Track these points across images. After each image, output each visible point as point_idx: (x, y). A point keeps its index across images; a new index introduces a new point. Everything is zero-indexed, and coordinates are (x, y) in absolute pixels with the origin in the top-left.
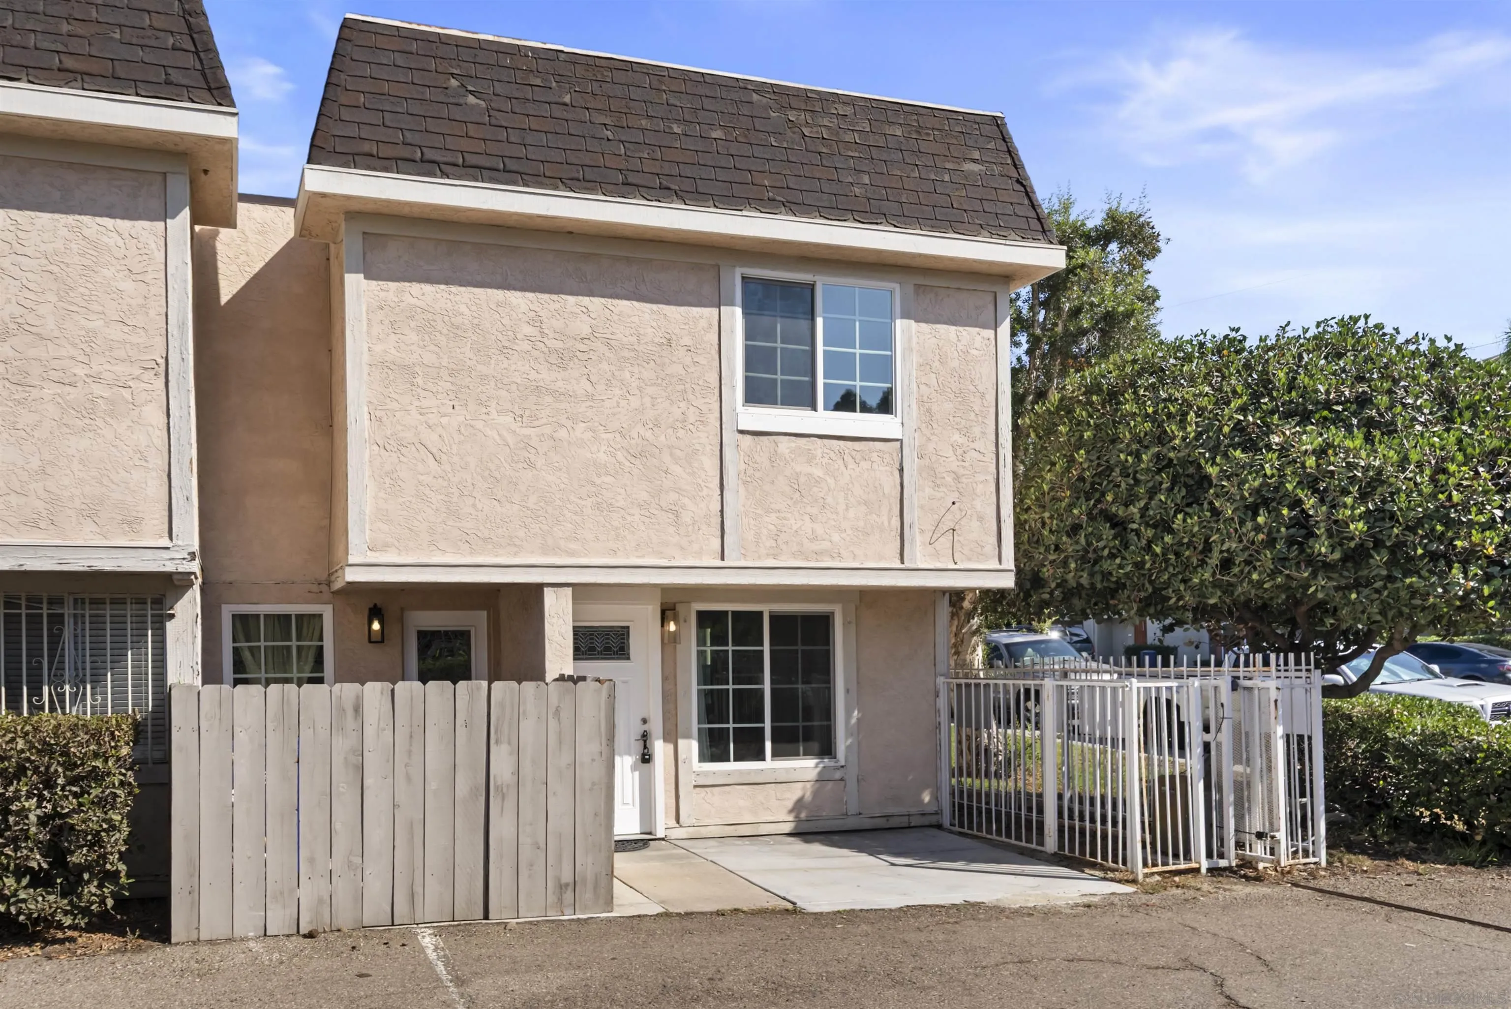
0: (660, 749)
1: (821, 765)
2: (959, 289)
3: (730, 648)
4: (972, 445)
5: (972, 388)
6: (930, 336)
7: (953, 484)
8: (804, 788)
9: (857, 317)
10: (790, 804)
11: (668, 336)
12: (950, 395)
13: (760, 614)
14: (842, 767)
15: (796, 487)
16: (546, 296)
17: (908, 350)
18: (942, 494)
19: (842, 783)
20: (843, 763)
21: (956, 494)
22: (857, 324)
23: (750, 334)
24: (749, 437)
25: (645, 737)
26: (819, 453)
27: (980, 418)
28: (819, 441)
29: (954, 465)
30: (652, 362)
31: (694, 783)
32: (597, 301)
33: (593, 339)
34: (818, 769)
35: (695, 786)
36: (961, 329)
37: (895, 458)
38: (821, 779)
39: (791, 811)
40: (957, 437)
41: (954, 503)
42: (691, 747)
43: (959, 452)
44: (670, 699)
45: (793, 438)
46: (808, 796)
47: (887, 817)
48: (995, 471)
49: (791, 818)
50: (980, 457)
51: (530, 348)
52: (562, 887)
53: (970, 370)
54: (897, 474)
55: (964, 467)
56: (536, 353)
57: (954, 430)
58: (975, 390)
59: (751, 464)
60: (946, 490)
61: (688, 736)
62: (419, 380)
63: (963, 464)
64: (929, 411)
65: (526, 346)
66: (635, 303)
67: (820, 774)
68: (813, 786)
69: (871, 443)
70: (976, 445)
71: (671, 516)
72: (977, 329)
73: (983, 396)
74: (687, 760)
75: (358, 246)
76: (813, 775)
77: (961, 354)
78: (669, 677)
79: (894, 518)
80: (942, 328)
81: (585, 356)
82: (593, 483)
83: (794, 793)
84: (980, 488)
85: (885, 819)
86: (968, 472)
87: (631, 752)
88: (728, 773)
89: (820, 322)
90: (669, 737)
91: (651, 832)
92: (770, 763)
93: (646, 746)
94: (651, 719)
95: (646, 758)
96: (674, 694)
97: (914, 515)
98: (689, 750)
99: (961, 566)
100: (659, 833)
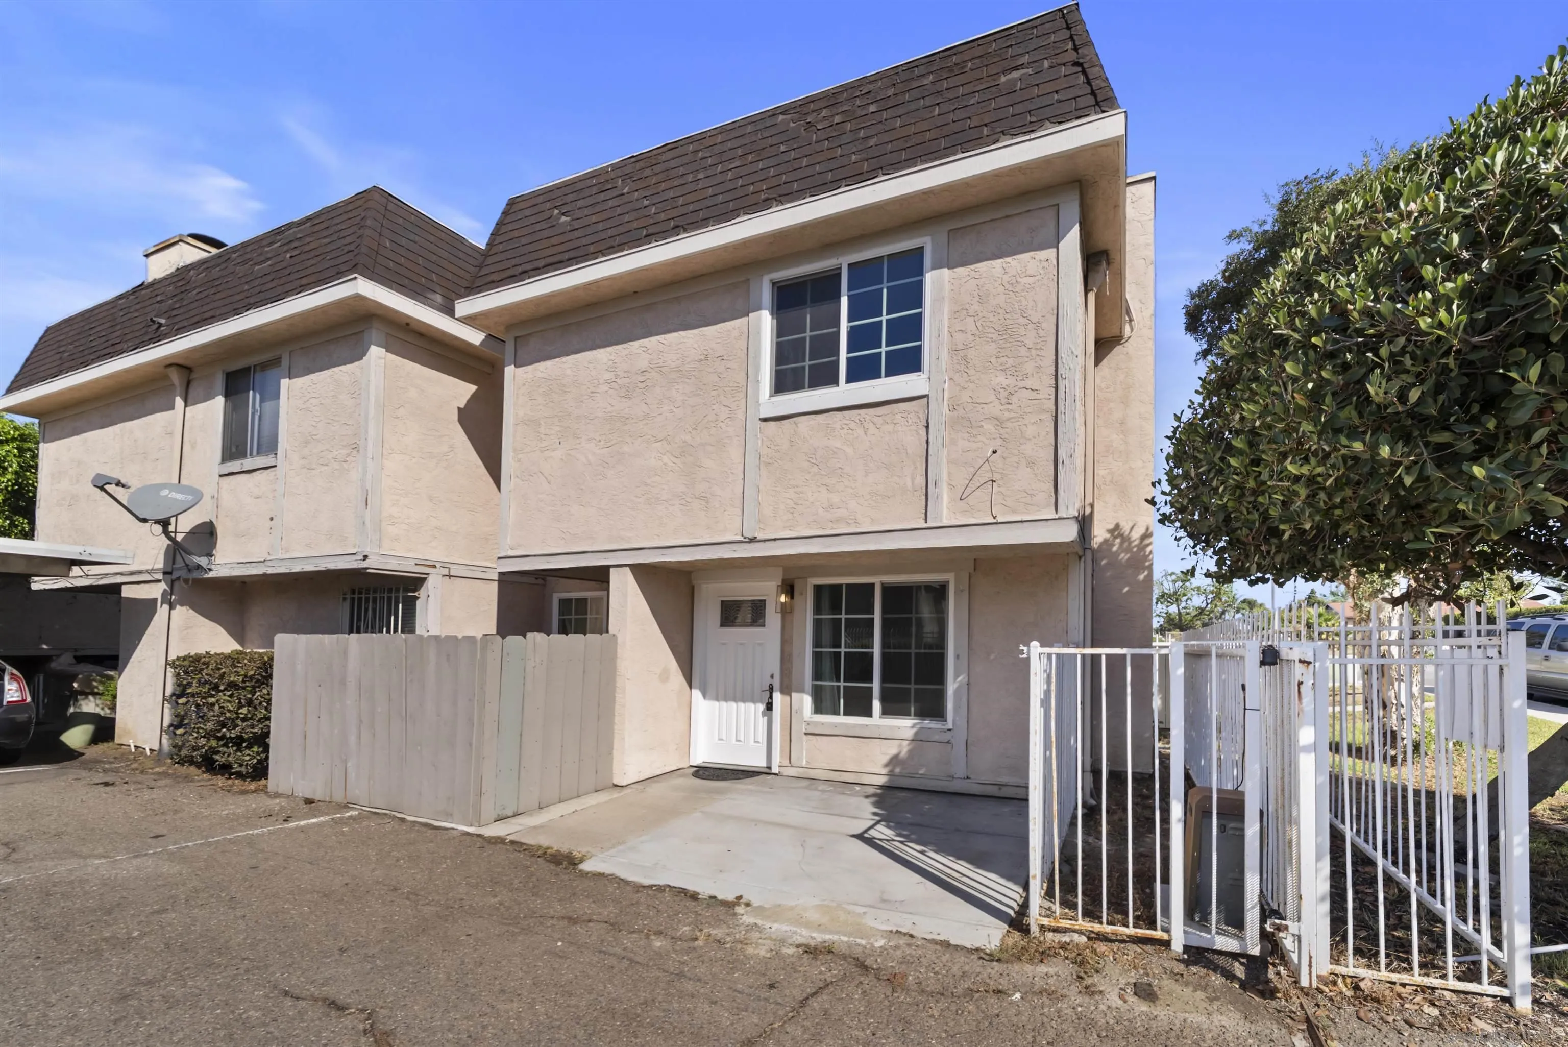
0: (777, 697)
1: (918, 726)
2: (1007, 217)
3: (843, 616)
4: (1021, 384)
5: (1022, 321)
6: (968, 278)
7: (993, 430)
8: (900, 746)
9: (885, 285)
10: (885, 759)
11: (705, 352)
12: (990, 336)
13: (872, 586)
14: (950, 730)
15: (814, 461)
16: (620, 347)
17: (938, 300)
18: (979, 445)
19: (950, 746)
20: (950, 726)
21: (999, 442)
22: (885, 291)
23: (781, 331)
24: (772, 423)
25: (771, 689)
26: (838, 426)
27: (1034, 352)
28: (838, 414)
29: (995, 409)
30: (693, 378)
31: (804, 731)
32: (654, 339)
33: (650, 370)
34: (914, 730)
35: (806, 734)
36: (1008, 259)
37: (921, 416)
38: (916, 739)
39: (886, 765)
40: (1001, 379)
41: (995, 452)
42: (807, 701)
43: (1004, 394)
44: (786, 659)
45: (813, 416)
46: (904, 754)
47: (1001, 785)
48: (1054, 408)
49: (885, 771)
50: (1033, 395)
51: (607, 389)
53: (1020, 301)
54: (923, 432)
55: (1009, 410)
56: (611, 391)
57: (998, 373)
58: (1026, 321)
59: (773, 447)
60: (985, 440)
61: (801, 690)
62: (542, 430)
63: (1010, 407)
64: (965, 358)
65: (605, 388)
66: (681, 333)
67: (916, 734)
68: (909, 745)
69: (895, 406)
70: (1028, 383)
71: (703, 503)
72: (1032, 254)
73: (1038, 325)
74: (800, 710)
76: (910, 734)
77: (1007, 286)
78: (786, 642)
79: (918, 477)
80: (982, 266)
81: (643, 385)
82: (646, 485)
83: (892, 749)
84: (1030, 431)
85: (997, 787)
86: (1015, 415)
87: (762, 702)
88: (836, 726)
89: (844, 301)
90: (786, 690)
91: (770, 768)
92: (877, 720)
93: (771, 697)
94: (772, 676)
95: (769, 707)
96: (790, 655)
97: (941, 469)
98: (802, 701)
99: (1000, 519)
100: (775, 770)
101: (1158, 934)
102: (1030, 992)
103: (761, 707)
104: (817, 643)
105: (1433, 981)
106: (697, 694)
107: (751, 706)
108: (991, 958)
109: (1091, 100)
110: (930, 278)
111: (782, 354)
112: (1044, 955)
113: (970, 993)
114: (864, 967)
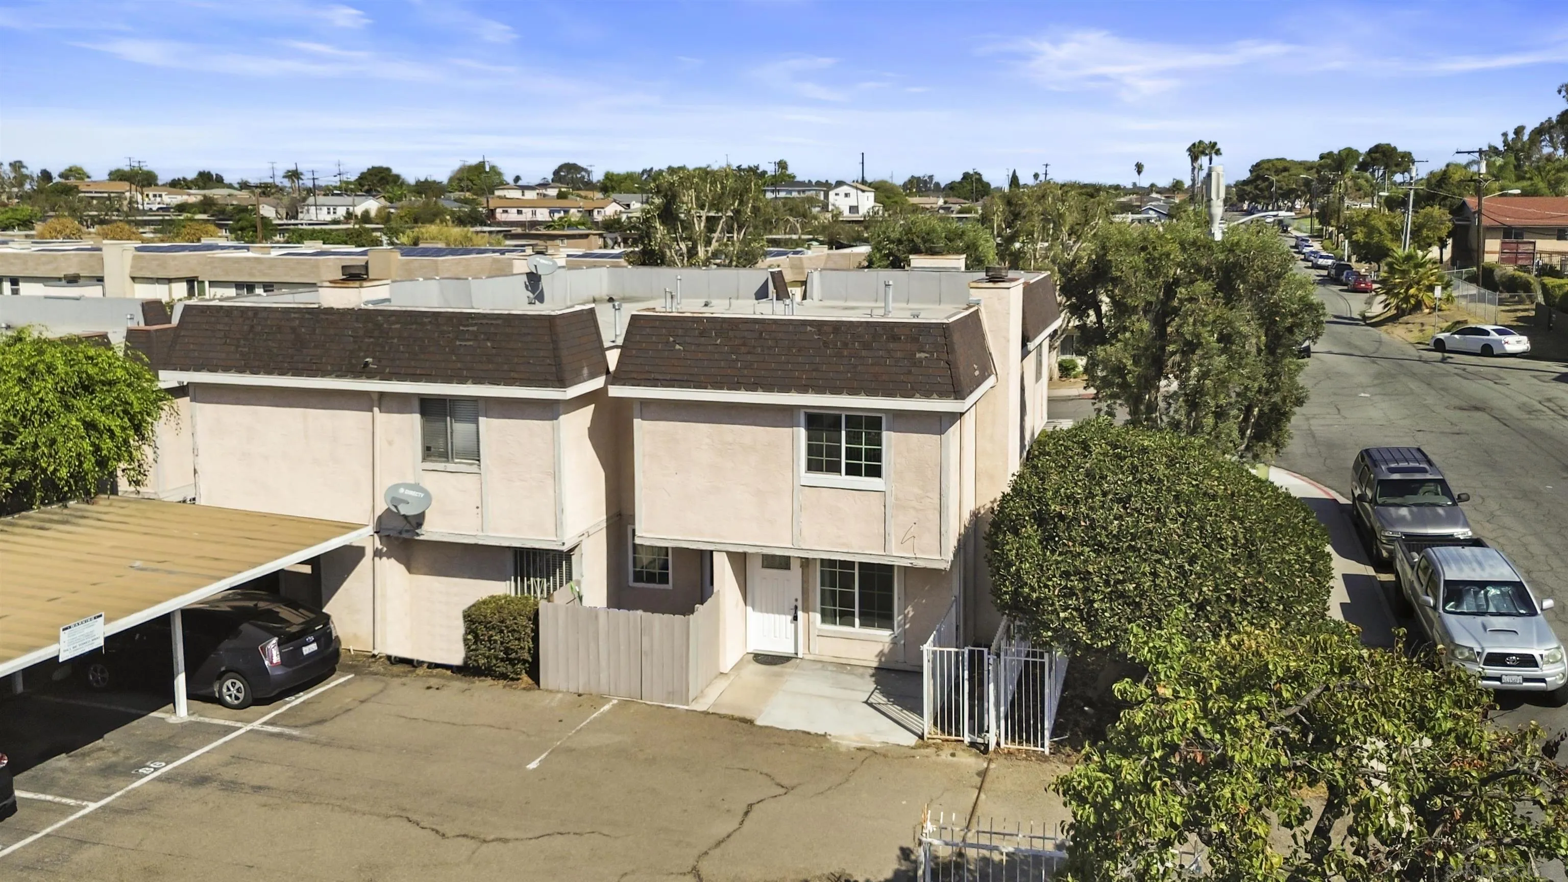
0: (800, 614)
2: (920, 415)
3: (838, 570)
4: (926, 494)
5: (927, 465)
6: (902, 438)
7: (913, 512)
9: (864, 430)
11: (768, 441)
12: (913, 469)
14: (896, 637)
15: (830, 512)
17: (889, 445)
18: (908, 519)
19: (897, 645)
20: (896, 635)
21: (917, 519)
22: (863, 433)
23: (809, 438)
24: (807, 488)
25: (796, 607)
26: (842, 497)
27: (931, 481)
28: (842, 491)
29: (915, 504)
31: (818, 632)
35: (818, 635)
36: (920, 435)
37: (882, 500)
38: (894, 642)
40: (917, 490)
41: (915, 523)
42: (818, 616)
43: (918, 497)
44: (805, 592)
45: (829, 489)
46: (886, 650)
48: (939, 508)
49: (877, 659)
50: (930, 501)
52: (669, 693)
53: (926, 456)
54: (882, 508)
57: (916, 487)
59: (808, 501)
60: (911, 517)
61: (815, 611)
62: (663, 462)
63: (921, 504)
64: (903, 477)
67: (893, 639)
68: (889, 645)
69: (870, 492)
71: (769, 523)
72: (930, 435)
74: (814, 622)
75: (639, 406)
77: (919, 447)
79: (881, 530)
80: (908, 435)
83: (878, 648)
84: (931, 516)
86: (923, 507)
87: (789, 614)
88: (835, 632)
89: (843, 433)
90: (806, 610)
91: (797, 654)
92: (857, 629)
93: (796, 613)
94: (796, 600)
95: (795, 618)
96: (808, 590)
97: (892, 529)
98: (815, 617)
99: (918, 556)
100: (800, 656)
101: (961, 738)
102: (922, 756)
103: (790, 618)
104: (822, 584)
105: (1036, 749)
106: (749, 609)
107: (783, 617)
108: (912, 748)
109: (951, 388)
110: (885, 435)
111: (811, 450)
112: (928, 746)
113: (906, 757)
114: (876, 753)
